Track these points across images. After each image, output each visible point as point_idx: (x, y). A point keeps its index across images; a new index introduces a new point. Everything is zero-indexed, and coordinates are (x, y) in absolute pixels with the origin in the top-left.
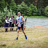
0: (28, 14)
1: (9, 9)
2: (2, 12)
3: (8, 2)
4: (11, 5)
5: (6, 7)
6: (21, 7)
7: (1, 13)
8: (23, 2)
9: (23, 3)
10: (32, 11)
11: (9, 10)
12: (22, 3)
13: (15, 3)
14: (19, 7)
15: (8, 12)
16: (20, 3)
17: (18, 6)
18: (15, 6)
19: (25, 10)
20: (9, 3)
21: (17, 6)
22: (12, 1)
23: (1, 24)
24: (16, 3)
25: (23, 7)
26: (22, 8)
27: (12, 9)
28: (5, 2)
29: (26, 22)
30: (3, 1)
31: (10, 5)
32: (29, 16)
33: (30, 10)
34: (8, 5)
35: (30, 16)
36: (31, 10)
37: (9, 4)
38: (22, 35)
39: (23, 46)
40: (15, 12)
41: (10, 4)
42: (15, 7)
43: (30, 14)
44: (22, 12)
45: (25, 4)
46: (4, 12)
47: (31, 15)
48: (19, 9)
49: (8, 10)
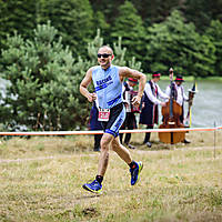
0: (199, 68)
1: (111, 43)
2: (81, 60)
3: (105, 14)
4: (121, 26)
6: (167, 34)
7: (76, 62)
8: (175, 13)
9: (173, 14)
10: (216, 54)
12: (169, 18)
13: (139, 17)
14: (155, 34)
16: (162, 16)
18: (136, 32)
19: (186, 50)
20: (110, 17)
22: (127, 9)
23: (74, 115)
24: (143, 18)
26: (169, 39)
27: (123, 46)
28: (92, 11)
29: (190, 104)
30: (84, 10)
32: (203, 77)
33: (206, 51)
34: (108, 26)
35: (210, 75)
36: (211, 49)
38: (173, 165)
39: (179, 218)
40: (137, 60)
41: (117, 20)
42: (136, 35)
43: (207, 68)
44: (170, 58)
45: (186, 23)
46: (89, 59)
47: (212, 71)
48: (156, 45)
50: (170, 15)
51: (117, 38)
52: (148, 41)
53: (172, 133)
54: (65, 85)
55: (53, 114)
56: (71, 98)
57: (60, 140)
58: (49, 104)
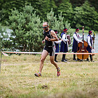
1: (57, 15)
4: (62, 7)
5: (51, 10)
6: (83, 11)
7: (42, 22)
8: (86, 2)
11: (57, 17)
12: (84, 4)
13: (70, 4)
14: (77, 11)
15: (56, 20)
17: (76, 9)
19: (90, 18)
20: (57, 3)
21: (75, 11)
24: (72, 4)
25: (86, 13)
26: (83, 14)
31: (59, 7)
34: (56, 7)
37: (57, 5)
38: (82, 69)
40: (69, 22)
44: (84, 22)
46: (47, 21)
48: (78, 16)
49: (55, 18)
50: (84, 3)
51: (60, 13)
52: (74, 15)
53: (83, 55)
54: (36, 32)
55: (31, 45)
56: (39, 38)
57: (33, 56)
58: (29, 40)
